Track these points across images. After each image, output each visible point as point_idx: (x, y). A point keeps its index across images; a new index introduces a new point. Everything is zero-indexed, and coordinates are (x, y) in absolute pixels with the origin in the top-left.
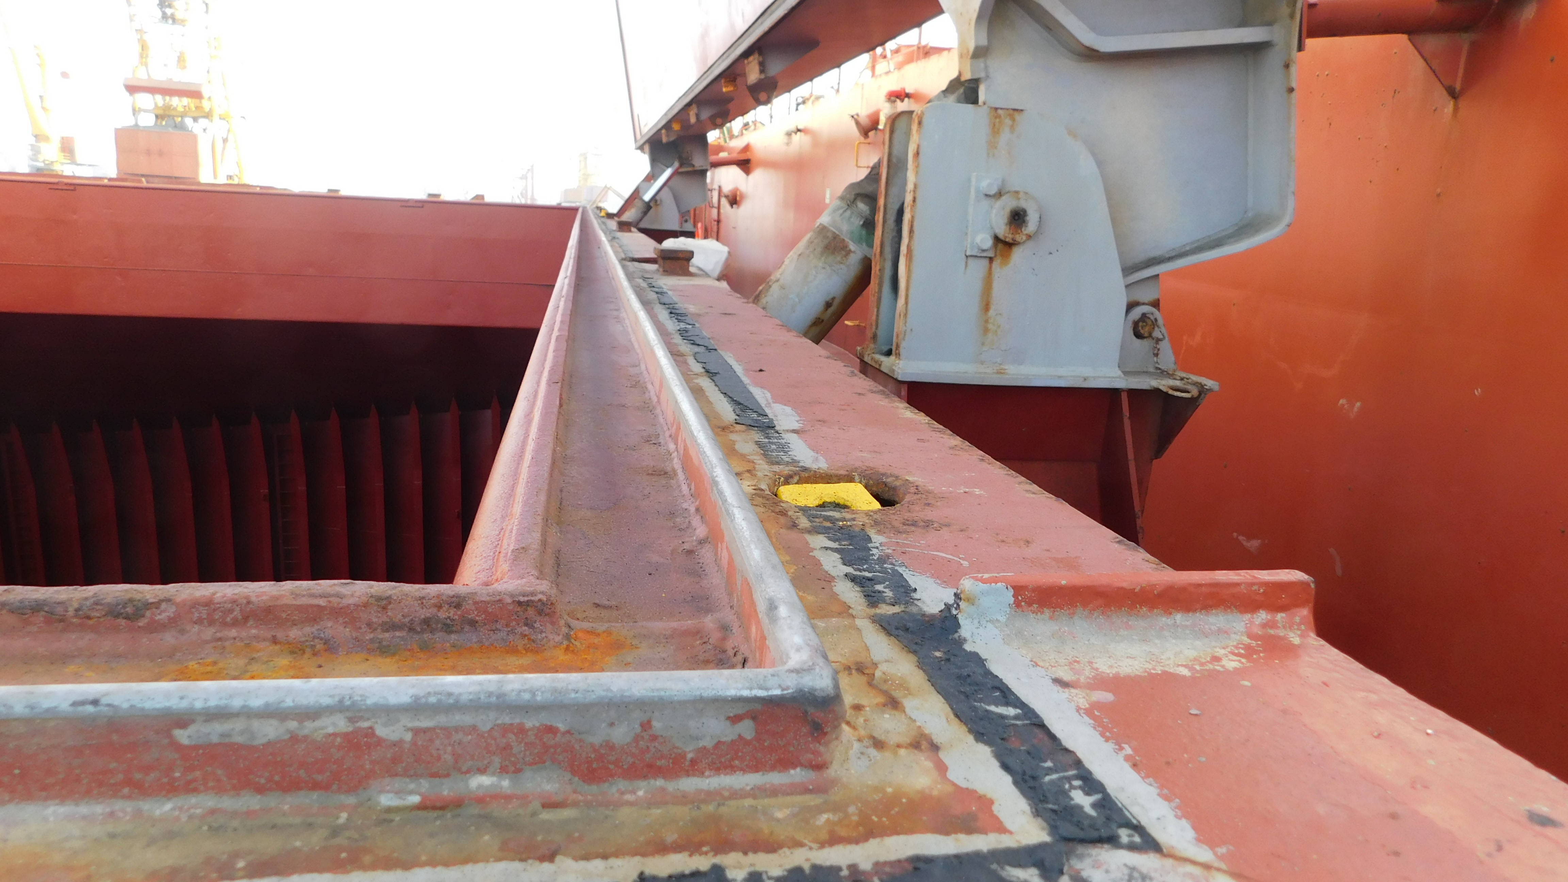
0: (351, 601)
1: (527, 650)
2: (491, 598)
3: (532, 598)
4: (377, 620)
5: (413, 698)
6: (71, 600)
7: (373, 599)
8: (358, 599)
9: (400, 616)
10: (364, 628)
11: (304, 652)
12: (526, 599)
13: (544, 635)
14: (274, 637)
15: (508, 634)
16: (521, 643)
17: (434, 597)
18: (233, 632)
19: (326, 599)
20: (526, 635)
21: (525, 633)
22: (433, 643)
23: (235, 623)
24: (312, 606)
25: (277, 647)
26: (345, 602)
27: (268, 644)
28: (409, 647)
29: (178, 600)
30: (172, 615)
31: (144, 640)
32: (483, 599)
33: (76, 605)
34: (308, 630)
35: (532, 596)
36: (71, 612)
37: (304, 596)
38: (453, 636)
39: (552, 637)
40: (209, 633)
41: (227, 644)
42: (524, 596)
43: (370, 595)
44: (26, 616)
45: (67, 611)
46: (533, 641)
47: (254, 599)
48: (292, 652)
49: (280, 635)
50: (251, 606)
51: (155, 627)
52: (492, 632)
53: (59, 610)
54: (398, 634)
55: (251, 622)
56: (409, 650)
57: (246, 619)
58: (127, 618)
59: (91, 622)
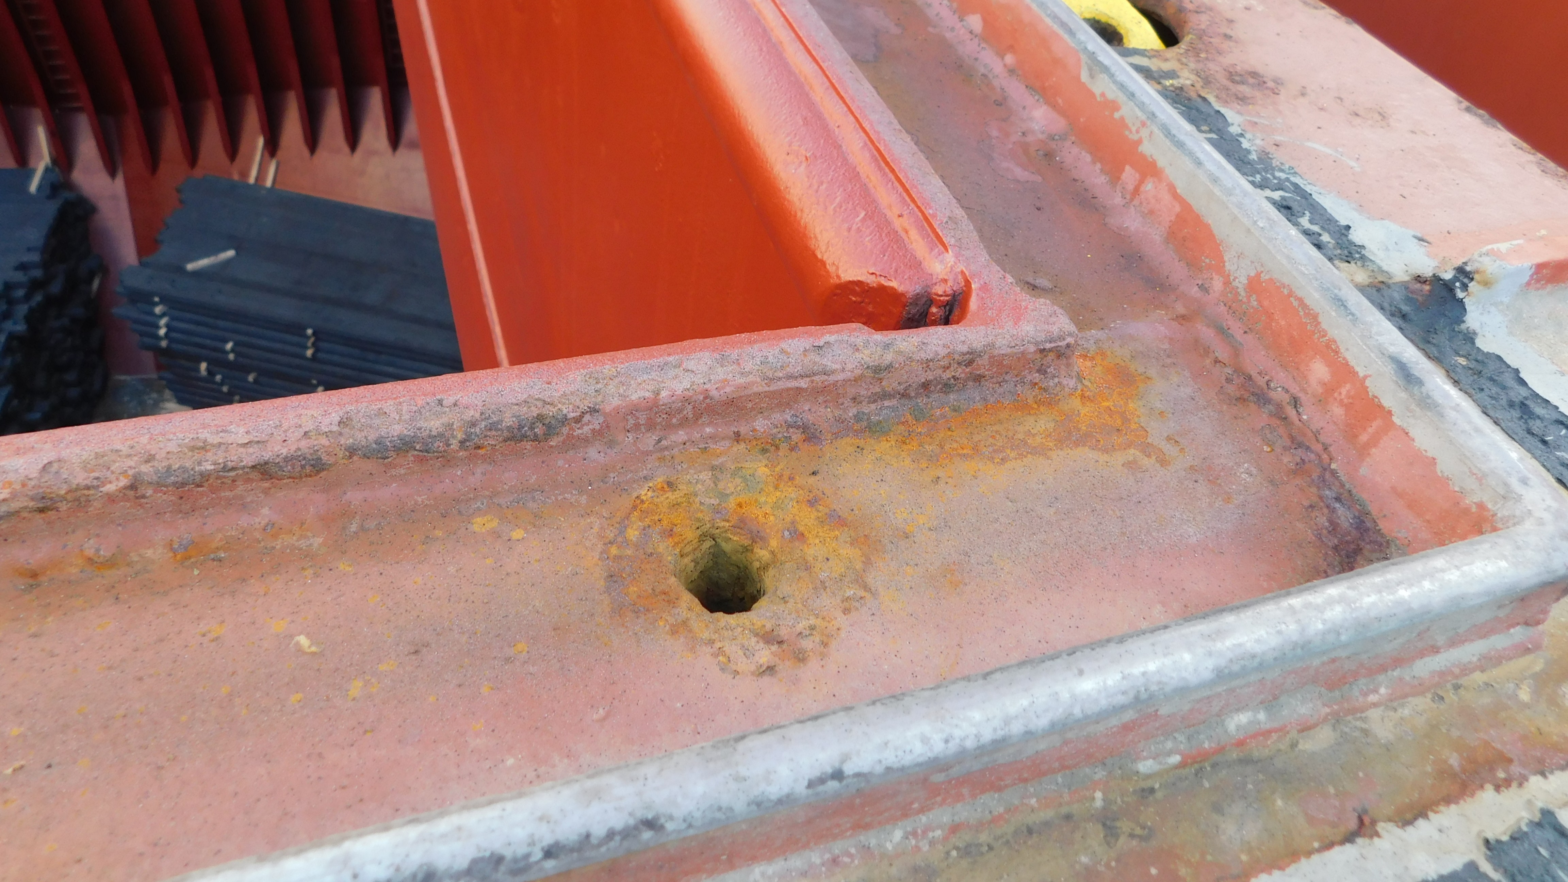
0: (840, 377)
1: (1039, 403)
2: (1013, 349)
3: (1060, 344)
4: (865, 392)
5: (1215, 672)
6: (450, 426)
7: (869, 371)
8: (850, 373)
9: (895, 384)
10: (847, 403)
11: (777, 448)
12: (1053, 345)
13: (1056, 380)
14: (737, 434)
15: (1016, 385)
16: (1030, 395)
17: (944, 357)
18: (681, 435)
19: (808, 379)
20: (1036, 384)
21: (1035, 381)
22: (930, 410)
23: (684, 423)
24: (788, 389)
25: (742, 446)
26: (832, 378)
27: (727, 443)
28: (903, 420)
29: (608, 409)
30: (598, 427)
31: (560, 463)
32: (1003, 352)
33: (460, 436)
34: (777, 417)
35: (1060, 341)
36: (455, 444)
37: (780, 379)
38: (952, 396)
39: (1066, 383)
40: (649, 440)
41: (676, 451)
42: (1050, 342)
43: (865, 366)
44: (389, 460)
45: (448, 445)
46: (1045, 390)
47: (714, 393)
48: (764, 451)
49: (743, 429)
50: (708, 401)
51: (573, 443)
52: (997, 385)
53: (439, 445)
54: (887, 403)
55: (705, 419)
56: (903, 423)
57: (698, 416)
58: (536, 439)
59: (481, 452)
